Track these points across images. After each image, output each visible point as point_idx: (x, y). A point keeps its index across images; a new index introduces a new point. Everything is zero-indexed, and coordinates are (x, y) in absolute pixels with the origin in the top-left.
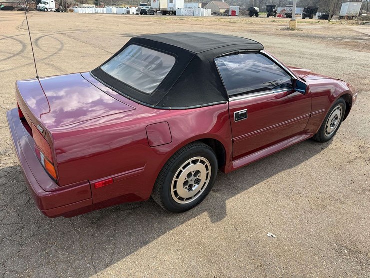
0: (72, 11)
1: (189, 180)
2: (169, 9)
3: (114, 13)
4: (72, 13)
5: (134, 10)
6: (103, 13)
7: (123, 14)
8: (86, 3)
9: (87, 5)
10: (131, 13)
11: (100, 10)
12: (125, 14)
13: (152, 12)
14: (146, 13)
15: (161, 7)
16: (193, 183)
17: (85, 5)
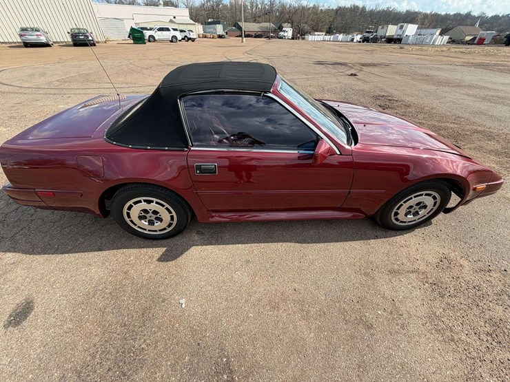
0: (303, 39)
1: (151, 214)
2: (395, 37)
3: (339, 41)
4: (303, 41)
5: (358, 37)
6: (330, 41)
7: (347, 42)
8: (317, 31)
9: (318, 33)
10: (355, 41)
11: (327, 37)
12: (349, 42)
13: (375, 40)
14: (368, 41)
15: (387, 34)
16: (149, 218)
17: (316, 33)
